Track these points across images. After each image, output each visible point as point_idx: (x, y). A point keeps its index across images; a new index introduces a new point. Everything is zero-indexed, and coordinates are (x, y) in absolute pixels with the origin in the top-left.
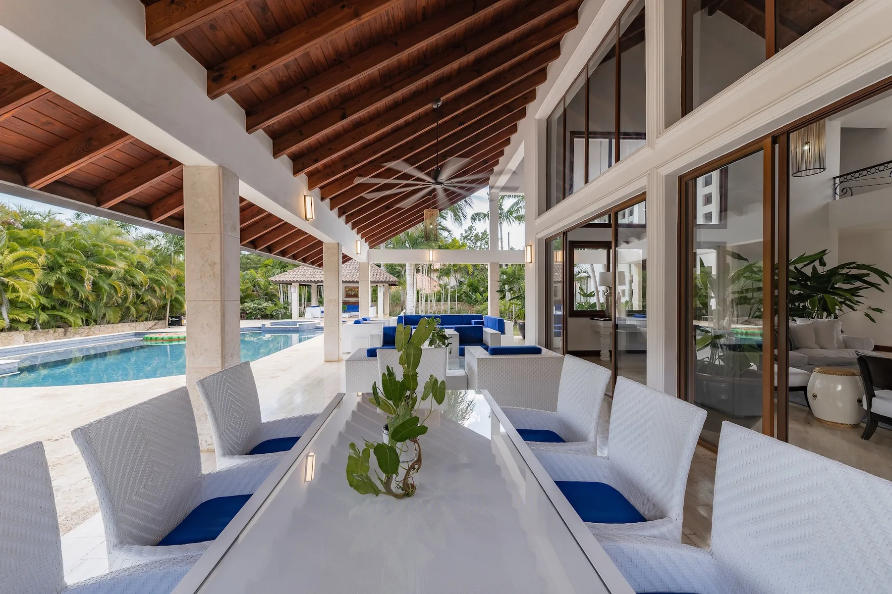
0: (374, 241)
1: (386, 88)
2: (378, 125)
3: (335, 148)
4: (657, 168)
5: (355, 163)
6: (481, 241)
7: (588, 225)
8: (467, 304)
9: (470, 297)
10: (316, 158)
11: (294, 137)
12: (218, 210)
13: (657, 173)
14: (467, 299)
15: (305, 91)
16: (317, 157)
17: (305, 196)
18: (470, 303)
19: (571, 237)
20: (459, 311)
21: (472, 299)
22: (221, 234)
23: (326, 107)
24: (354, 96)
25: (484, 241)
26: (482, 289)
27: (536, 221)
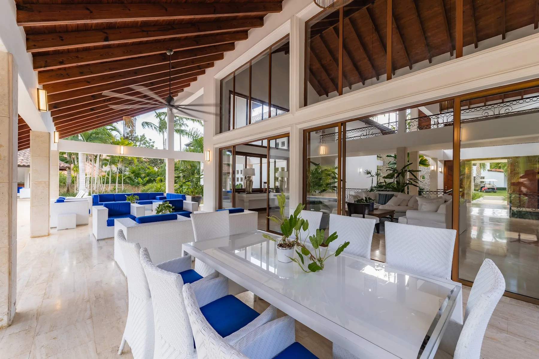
0: (64, 133)
1: (144, 31)
2: (124, 52)
3: (82, 58)
4: (296, 124)
5: (92, 72)
6: (140, 141)
7: (247, 144)
8: (129, 185)
9: (132, 181)
10: (61, 61)
11: (53, 39)
12: (7, 94)
13: (296, 126)
14: (131, 182)
15: (88, 12)
16: (63, 60)
17: (38, 89)
18: (132, 185)
19: (237, 150)
20: (124, 191)
21: (134, 182)
22: (9, 118)
23: (92, 26)
24: (117, 27)
25: (142, 142)
26: (144, 175)
27: (214, 137)
